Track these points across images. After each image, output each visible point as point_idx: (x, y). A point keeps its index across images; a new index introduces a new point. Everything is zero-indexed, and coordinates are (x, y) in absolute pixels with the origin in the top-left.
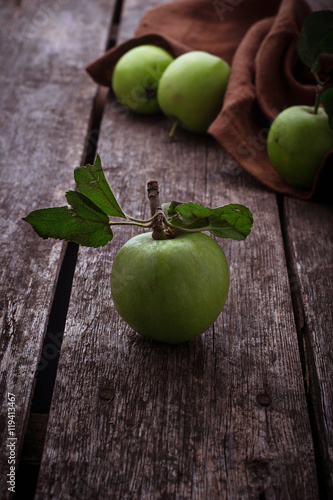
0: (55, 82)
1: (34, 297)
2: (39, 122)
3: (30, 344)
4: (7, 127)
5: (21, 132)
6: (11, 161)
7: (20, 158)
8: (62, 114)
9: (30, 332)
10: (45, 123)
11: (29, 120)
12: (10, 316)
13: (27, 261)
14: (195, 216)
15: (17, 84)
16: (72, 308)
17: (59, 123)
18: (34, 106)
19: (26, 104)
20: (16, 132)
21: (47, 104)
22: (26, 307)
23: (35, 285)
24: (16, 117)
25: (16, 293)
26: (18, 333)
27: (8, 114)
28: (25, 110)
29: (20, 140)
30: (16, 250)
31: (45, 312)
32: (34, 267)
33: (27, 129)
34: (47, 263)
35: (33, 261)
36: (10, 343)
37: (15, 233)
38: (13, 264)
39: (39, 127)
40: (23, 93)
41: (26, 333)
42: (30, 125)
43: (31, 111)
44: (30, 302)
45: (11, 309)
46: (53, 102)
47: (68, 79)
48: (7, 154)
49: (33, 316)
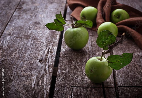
0: (56, 3)
1: (54, 45)
2: (53, 11)
3: (54, 53)
4: (45, 12)
5: (49, 13)
6: (47, 19)
7: (49, 18)
8: (58, 9)
9: (54, 51)
10: (54, 11)
11: (50, 11)
12: (49, 48)
13: (52, 38)
14: (81, 23)
15: (47, 3)
16: (62, 46)
17: (57, 11)
18: (51, 8)
19: (49, 7)
20: (48, 13)
21: (54, 7)
22: (52, 46)
23: (54, 42)
24: (47, 10)
25: (50, 44)
26: (51, 51)
27: (46, 9)
28: (49, 9)
29: (48, 15)
30: (49, 36)
31: (56, 47)
32: (53, 39)
33: (50, 12)
34: (56, 38)
35: (53, 38)
36: (49, 53)
37: (49, 33)
38: (49, 39)
39: (53, 12)
40: (48, 5)
41: (53, 51)
42: (51, 12)
43: (51, 9)
44: (53, 45)
45: (49, 47)
46: (55, 7)
47: (59, 2)
48: (46, 17)
49: (54, 48)
